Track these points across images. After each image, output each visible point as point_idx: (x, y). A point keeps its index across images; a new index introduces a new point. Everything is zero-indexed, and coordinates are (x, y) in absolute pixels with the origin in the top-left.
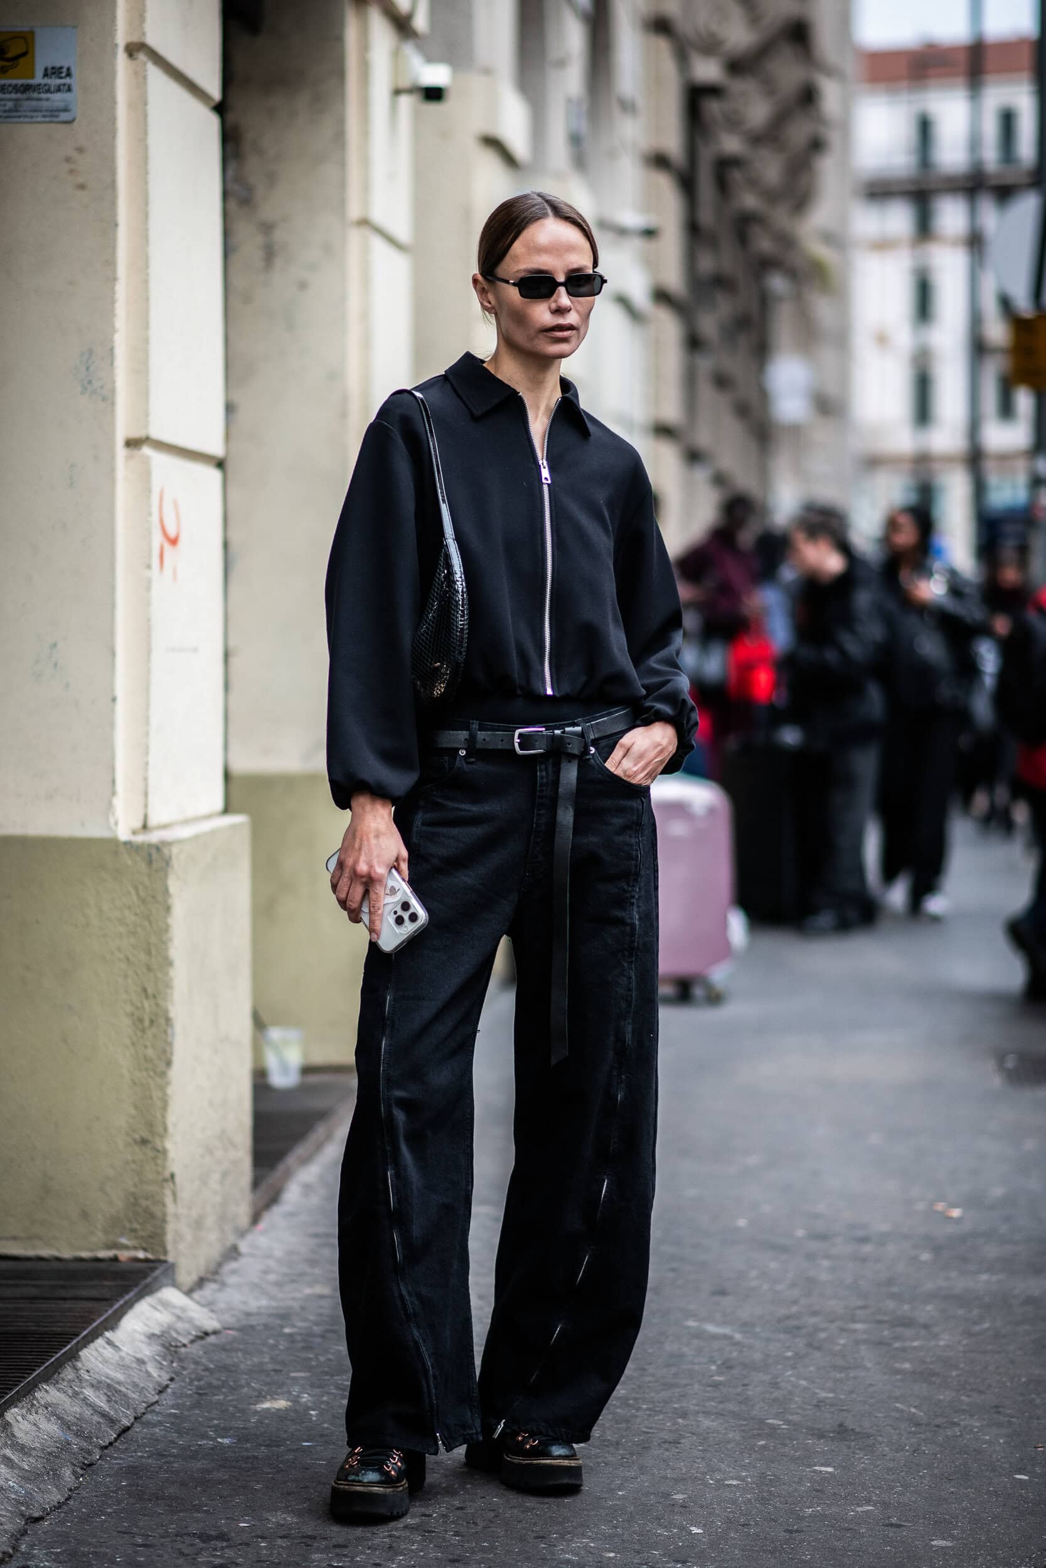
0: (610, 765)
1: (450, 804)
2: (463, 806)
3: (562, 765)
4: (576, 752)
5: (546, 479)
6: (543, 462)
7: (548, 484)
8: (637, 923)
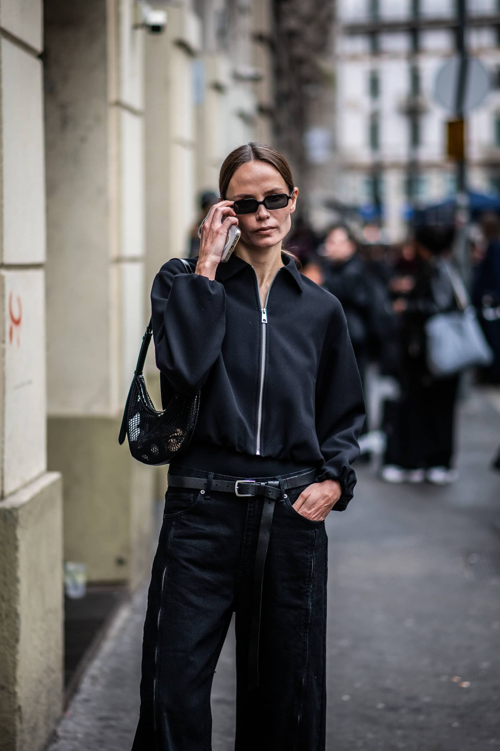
0: (295, 506)
1: (192, 525)
2: (200, 527)
3: (265, 505)
4: (274, 498)
5: (264, 320)
6: (264, 310)
7: (266, 323)
8: (310, 608)
